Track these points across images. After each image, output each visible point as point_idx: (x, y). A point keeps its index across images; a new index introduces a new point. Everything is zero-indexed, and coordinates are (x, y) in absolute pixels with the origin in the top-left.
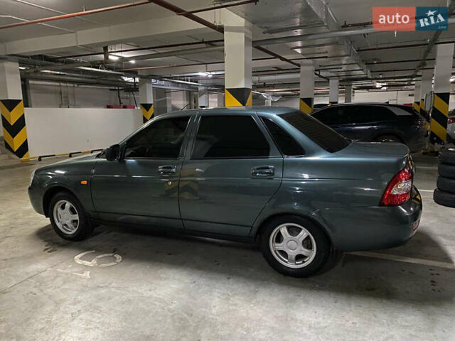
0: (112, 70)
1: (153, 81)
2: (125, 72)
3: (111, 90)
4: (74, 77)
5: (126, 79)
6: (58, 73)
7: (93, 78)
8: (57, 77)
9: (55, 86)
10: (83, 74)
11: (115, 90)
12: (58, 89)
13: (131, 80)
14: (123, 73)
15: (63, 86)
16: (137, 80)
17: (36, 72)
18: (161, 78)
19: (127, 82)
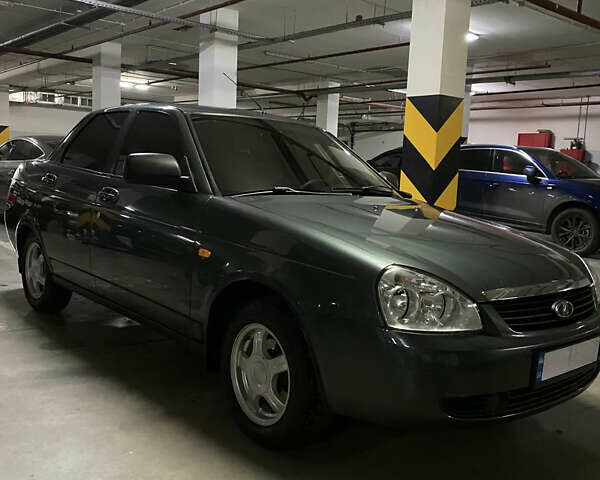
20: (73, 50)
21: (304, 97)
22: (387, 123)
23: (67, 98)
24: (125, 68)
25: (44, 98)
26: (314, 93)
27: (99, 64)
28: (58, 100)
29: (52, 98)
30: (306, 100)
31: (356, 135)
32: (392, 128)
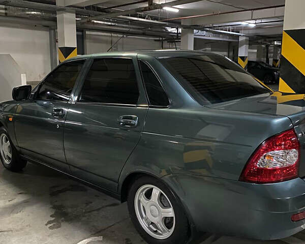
0: (157, 20)
1: (195, 31)
2: (168, 21)
3: (155, 40)
4: (123, 27)
5: (170, 30)
6: (110, 23)
7: (139, 29)
8: (109, 27)
9: (107, 36)
10: (131, 24)
11: (159, 40)
12: (109, 39)
13: (174, 30)
14: (167, 23)
15: (114, 36)
16: (180, 30)
17: (89, 22)
18: (202, 29)
19: (171, 33)
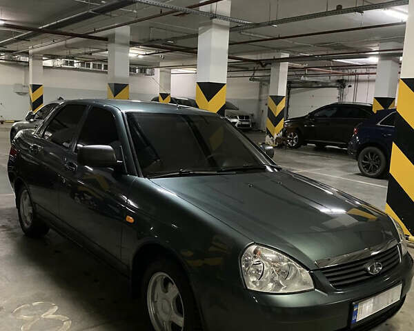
20: (95, 32)
21: (261, 64)
22: (316, 82)
23: (83, 63)
24: (133, 44)
25: (67, 63)
26: (269, 62)
27: (114, 42)
28: (76, 65)
29: (72, 63)
30: (263, 66)
31: (292, 90)
32: (320, 85)
